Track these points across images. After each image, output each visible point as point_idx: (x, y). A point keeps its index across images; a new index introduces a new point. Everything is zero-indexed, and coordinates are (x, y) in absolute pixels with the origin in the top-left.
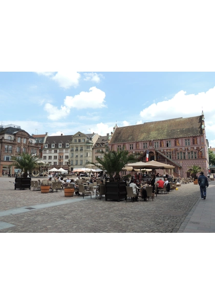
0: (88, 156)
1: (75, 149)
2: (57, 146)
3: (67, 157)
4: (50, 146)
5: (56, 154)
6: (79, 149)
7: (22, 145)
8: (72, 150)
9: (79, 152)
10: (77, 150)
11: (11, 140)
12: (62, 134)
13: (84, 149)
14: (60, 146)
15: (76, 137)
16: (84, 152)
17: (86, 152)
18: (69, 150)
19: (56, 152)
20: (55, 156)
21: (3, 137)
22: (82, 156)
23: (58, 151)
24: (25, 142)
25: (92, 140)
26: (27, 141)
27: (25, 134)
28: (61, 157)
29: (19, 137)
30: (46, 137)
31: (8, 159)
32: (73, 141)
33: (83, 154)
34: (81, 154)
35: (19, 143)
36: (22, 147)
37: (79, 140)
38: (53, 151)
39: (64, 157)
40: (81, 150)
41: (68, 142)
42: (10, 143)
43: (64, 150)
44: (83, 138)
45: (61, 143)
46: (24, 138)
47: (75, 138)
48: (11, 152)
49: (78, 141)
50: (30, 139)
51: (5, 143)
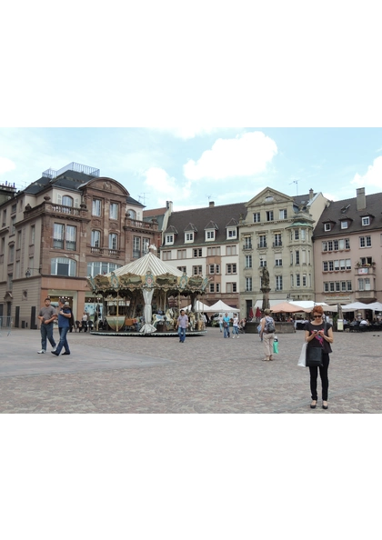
0: (302, 260)
1: (255, 242)
2: (199, 236)
3: (232, 268)
4: (179, 239)
5: (198, 262)
6: (270, 240)
7: (106, 224)
8: (248, 248)
9: (270, 251)
10: (263, 245)
11: (71, 209)
12: (212, 203)
13: (285, 240)
14: (210, 235)
15: (259, 205)
16: (285, 250)
17: (294, 250)
18: (239, 247)
19: (197, 253)
20: (195, 267)
21: (47, 198)
22: (279, 263)
23: (204, 250)
24: (113, 216)
25: (311, 211)
26: (119, 214)
27: (114, 188)
28: (214, 269)
29: (95, 198)
30: (167, 215)
31: (63, 268)
32: (250, 218)
33: (285, 255)
34: (278, 257)
35: (96, 219)
36: (106, 232)
37: (270, 215)
38: (190, 252)
39: (223, 269)
40: (278, 244)
41: (232, 224)
42: (68, 218)
43: (223, 248)
44: (283, 206)
45: (211, 226)
46: (112, 202)
47: (256, 210)
48: (71, 246)
49: (264, 217)
50: (128, 207)
51: (53, 216)
